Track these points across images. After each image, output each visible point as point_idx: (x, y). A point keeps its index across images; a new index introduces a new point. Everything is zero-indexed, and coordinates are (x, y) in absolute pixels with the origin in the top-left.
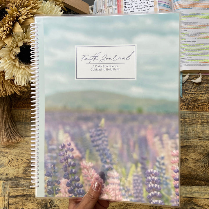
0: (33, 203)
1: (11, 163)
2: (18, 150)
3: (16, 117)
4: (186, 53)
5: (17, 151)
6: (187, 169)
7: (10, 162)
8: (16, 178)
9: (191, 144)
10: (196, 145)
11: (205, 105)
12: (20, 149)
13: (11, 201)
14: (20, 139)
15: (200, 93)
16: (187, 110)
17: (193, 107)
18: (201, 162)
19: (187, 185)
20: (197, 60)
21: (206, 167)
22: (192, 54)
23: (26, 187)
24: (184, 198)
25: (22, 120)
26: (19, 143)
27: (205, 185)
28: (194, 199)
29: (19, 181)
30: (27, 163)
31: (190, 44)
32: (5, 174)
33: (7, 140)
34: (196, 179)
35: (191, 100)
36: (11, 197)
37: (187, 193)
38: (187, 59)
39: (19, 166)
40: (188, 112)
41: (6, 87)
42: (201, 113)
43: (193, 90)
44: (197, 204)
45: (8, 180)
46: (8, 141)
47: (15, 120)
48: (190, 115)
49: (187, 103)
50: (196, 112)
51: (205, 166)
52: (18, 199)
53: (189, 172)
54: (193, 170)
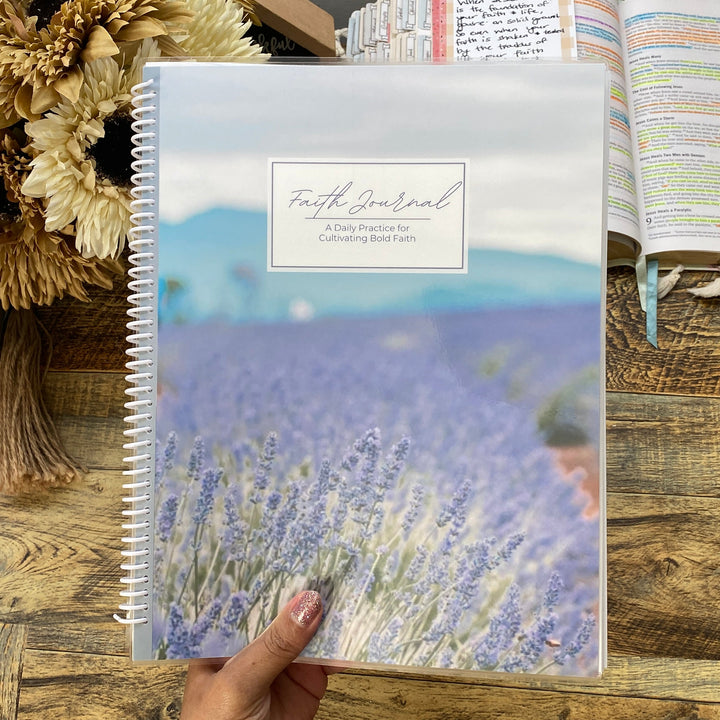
1: (33, 560)
2: (60, 515)
3: (57, 400)
4: (670, 194)
5: (59, 518)
6: (674, 598)
7: (29, 559)
8: (49, 615)
9: (689, 510)
10: (707, 513)
12: (67, 511)
13: (29, 696)
14: (71, 475)
15: (719, 334)
16: (675, 391)
17: (696, 382)
19: (675, 656)
20: (710, 219)
22: (693, 199)
23: (82, 647)
24: (664, 703)
25: (81, 411)
26: (65, 489)
28: (701, 706)
29: (60, 626)
30: (90, 562)
31: (685, 162)
32: (8, 599)
33: (24, 472)
34: (708, 634)
35: (687, 356)
36: (25, 683)
38: (674, 213)
39: (63, 572)
40: (675, 398)
41: (39, 270)
43: (693, 322)
45: (18, 623)
46: (28, 477)
47: (56, 408)
48: (685, 408)
49: (672, 367)
50: (705, 400)
52: (55, 692)
53: (680, 608)
54: (695, 602)
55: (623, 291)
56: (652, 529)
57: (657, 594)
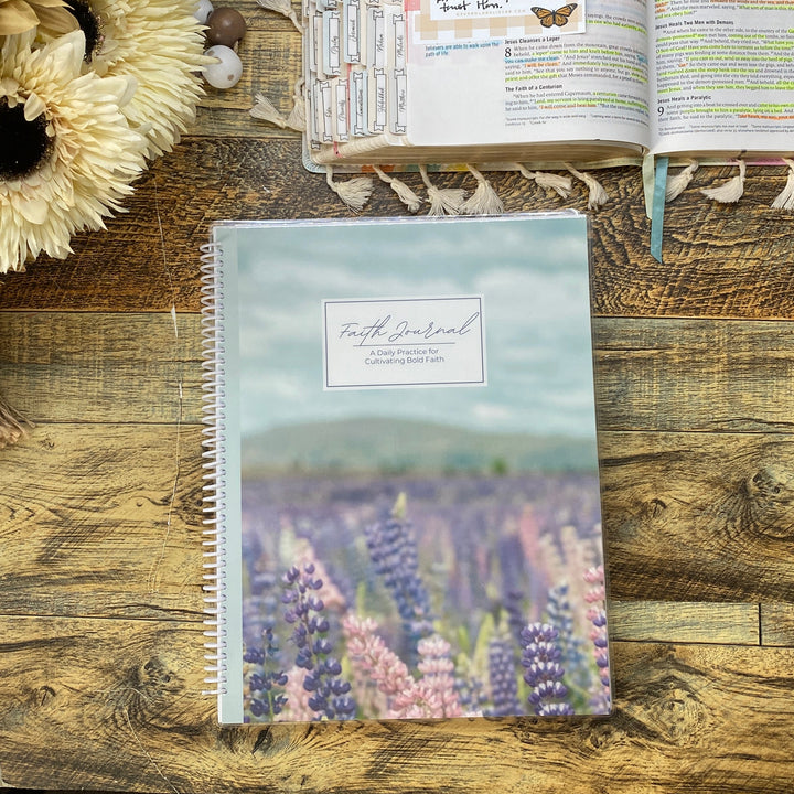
0: (84, 669)
2: (12, 474)
4: (688, 77)
5: (11, 477)
6: (659, 540)
8: (14, 580)
9: (682, 448)
10: (701, 450)
11: (751, 291)
12: (19, 470)
13: (3, 661)
14: (17, 434)
15: (732, 243)
16: (677, 313)
17: (702, 301)
18: (715, 515)
19: (656, 599)
20: (733, 108)
21: (733, 534)
22: (714, 82)
23: (52, 611)
24: (641, 645)
25: (20, 357)
26: (13, 446)
27: (722, 599)
28: (678, 647)
29: (27, 590)
30: (50, 523)
31: (709, 32)
34: (692, 576)
35: (694, 271)
37: (653, 625)
39: (23, 535)
40: (677, 322)
42: (729, 325)
43: (704, 229)
44: (686, 664)
48: (687, 332)
49: (676, 284)
50: (710, 323)
51: (730, 528)
52: (28, 656)
53: (664, 551)
54: (680, 544)
55: (627, 193)
56: (641, 469)
57: (642, 537)
